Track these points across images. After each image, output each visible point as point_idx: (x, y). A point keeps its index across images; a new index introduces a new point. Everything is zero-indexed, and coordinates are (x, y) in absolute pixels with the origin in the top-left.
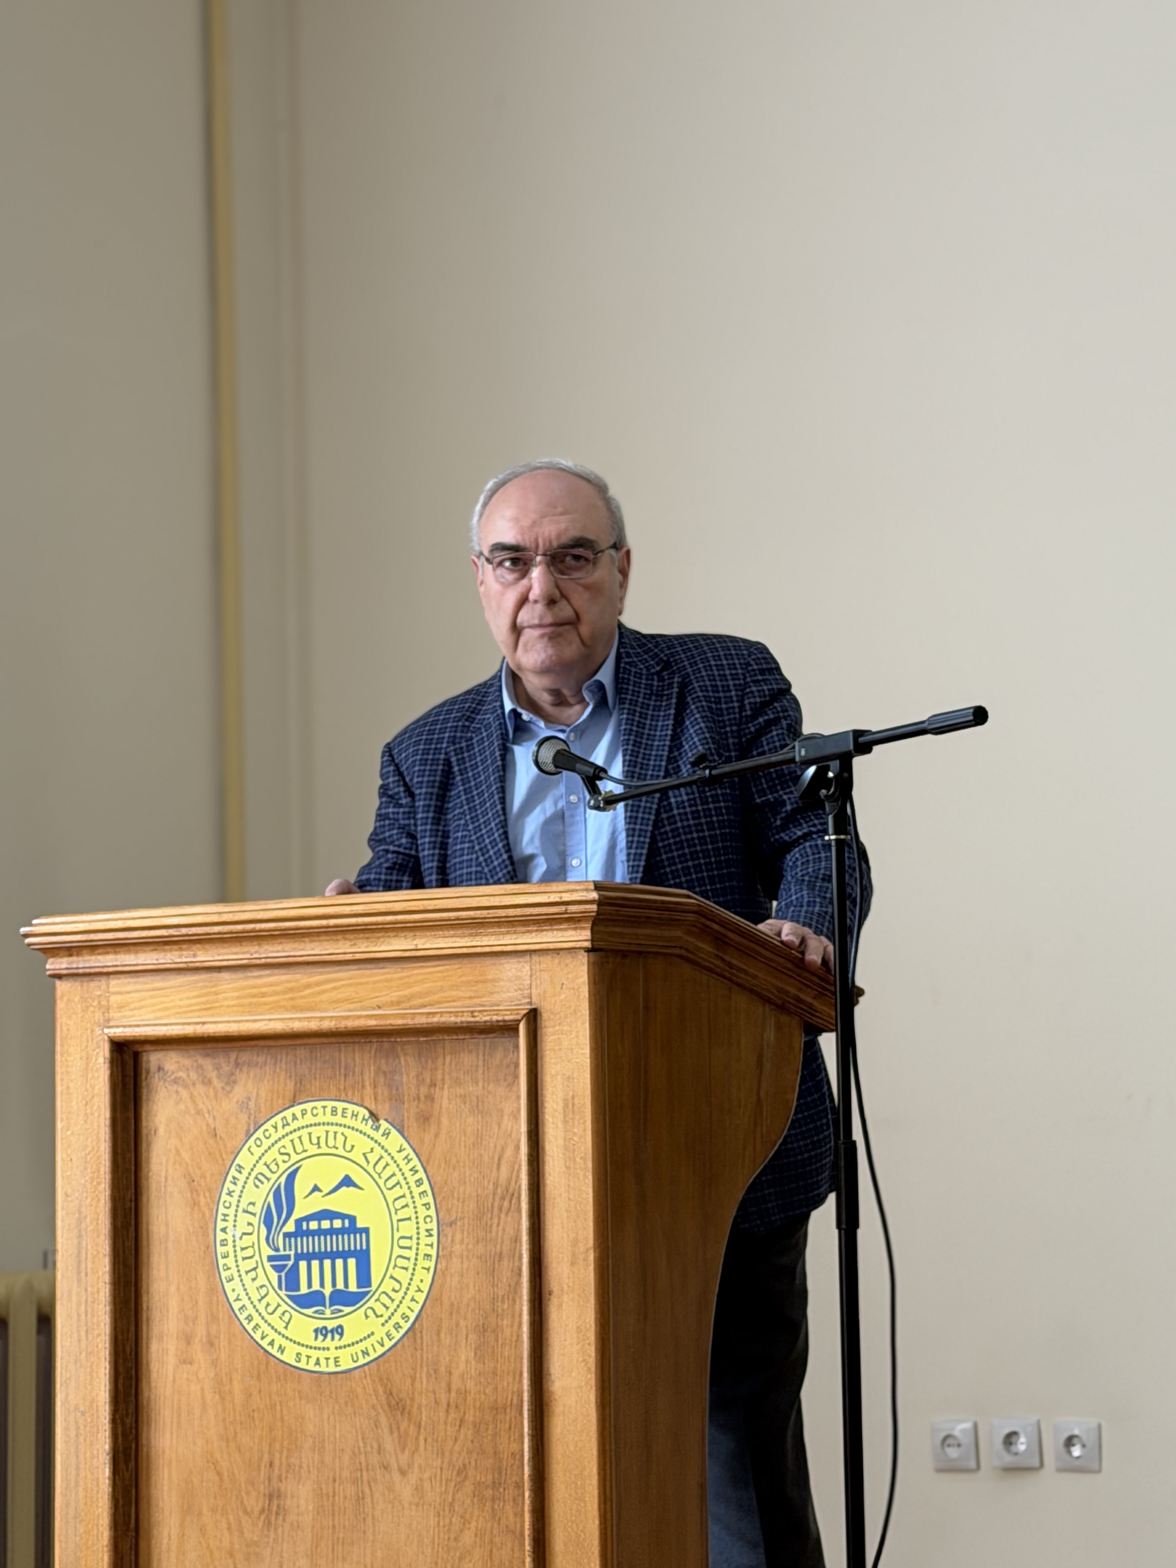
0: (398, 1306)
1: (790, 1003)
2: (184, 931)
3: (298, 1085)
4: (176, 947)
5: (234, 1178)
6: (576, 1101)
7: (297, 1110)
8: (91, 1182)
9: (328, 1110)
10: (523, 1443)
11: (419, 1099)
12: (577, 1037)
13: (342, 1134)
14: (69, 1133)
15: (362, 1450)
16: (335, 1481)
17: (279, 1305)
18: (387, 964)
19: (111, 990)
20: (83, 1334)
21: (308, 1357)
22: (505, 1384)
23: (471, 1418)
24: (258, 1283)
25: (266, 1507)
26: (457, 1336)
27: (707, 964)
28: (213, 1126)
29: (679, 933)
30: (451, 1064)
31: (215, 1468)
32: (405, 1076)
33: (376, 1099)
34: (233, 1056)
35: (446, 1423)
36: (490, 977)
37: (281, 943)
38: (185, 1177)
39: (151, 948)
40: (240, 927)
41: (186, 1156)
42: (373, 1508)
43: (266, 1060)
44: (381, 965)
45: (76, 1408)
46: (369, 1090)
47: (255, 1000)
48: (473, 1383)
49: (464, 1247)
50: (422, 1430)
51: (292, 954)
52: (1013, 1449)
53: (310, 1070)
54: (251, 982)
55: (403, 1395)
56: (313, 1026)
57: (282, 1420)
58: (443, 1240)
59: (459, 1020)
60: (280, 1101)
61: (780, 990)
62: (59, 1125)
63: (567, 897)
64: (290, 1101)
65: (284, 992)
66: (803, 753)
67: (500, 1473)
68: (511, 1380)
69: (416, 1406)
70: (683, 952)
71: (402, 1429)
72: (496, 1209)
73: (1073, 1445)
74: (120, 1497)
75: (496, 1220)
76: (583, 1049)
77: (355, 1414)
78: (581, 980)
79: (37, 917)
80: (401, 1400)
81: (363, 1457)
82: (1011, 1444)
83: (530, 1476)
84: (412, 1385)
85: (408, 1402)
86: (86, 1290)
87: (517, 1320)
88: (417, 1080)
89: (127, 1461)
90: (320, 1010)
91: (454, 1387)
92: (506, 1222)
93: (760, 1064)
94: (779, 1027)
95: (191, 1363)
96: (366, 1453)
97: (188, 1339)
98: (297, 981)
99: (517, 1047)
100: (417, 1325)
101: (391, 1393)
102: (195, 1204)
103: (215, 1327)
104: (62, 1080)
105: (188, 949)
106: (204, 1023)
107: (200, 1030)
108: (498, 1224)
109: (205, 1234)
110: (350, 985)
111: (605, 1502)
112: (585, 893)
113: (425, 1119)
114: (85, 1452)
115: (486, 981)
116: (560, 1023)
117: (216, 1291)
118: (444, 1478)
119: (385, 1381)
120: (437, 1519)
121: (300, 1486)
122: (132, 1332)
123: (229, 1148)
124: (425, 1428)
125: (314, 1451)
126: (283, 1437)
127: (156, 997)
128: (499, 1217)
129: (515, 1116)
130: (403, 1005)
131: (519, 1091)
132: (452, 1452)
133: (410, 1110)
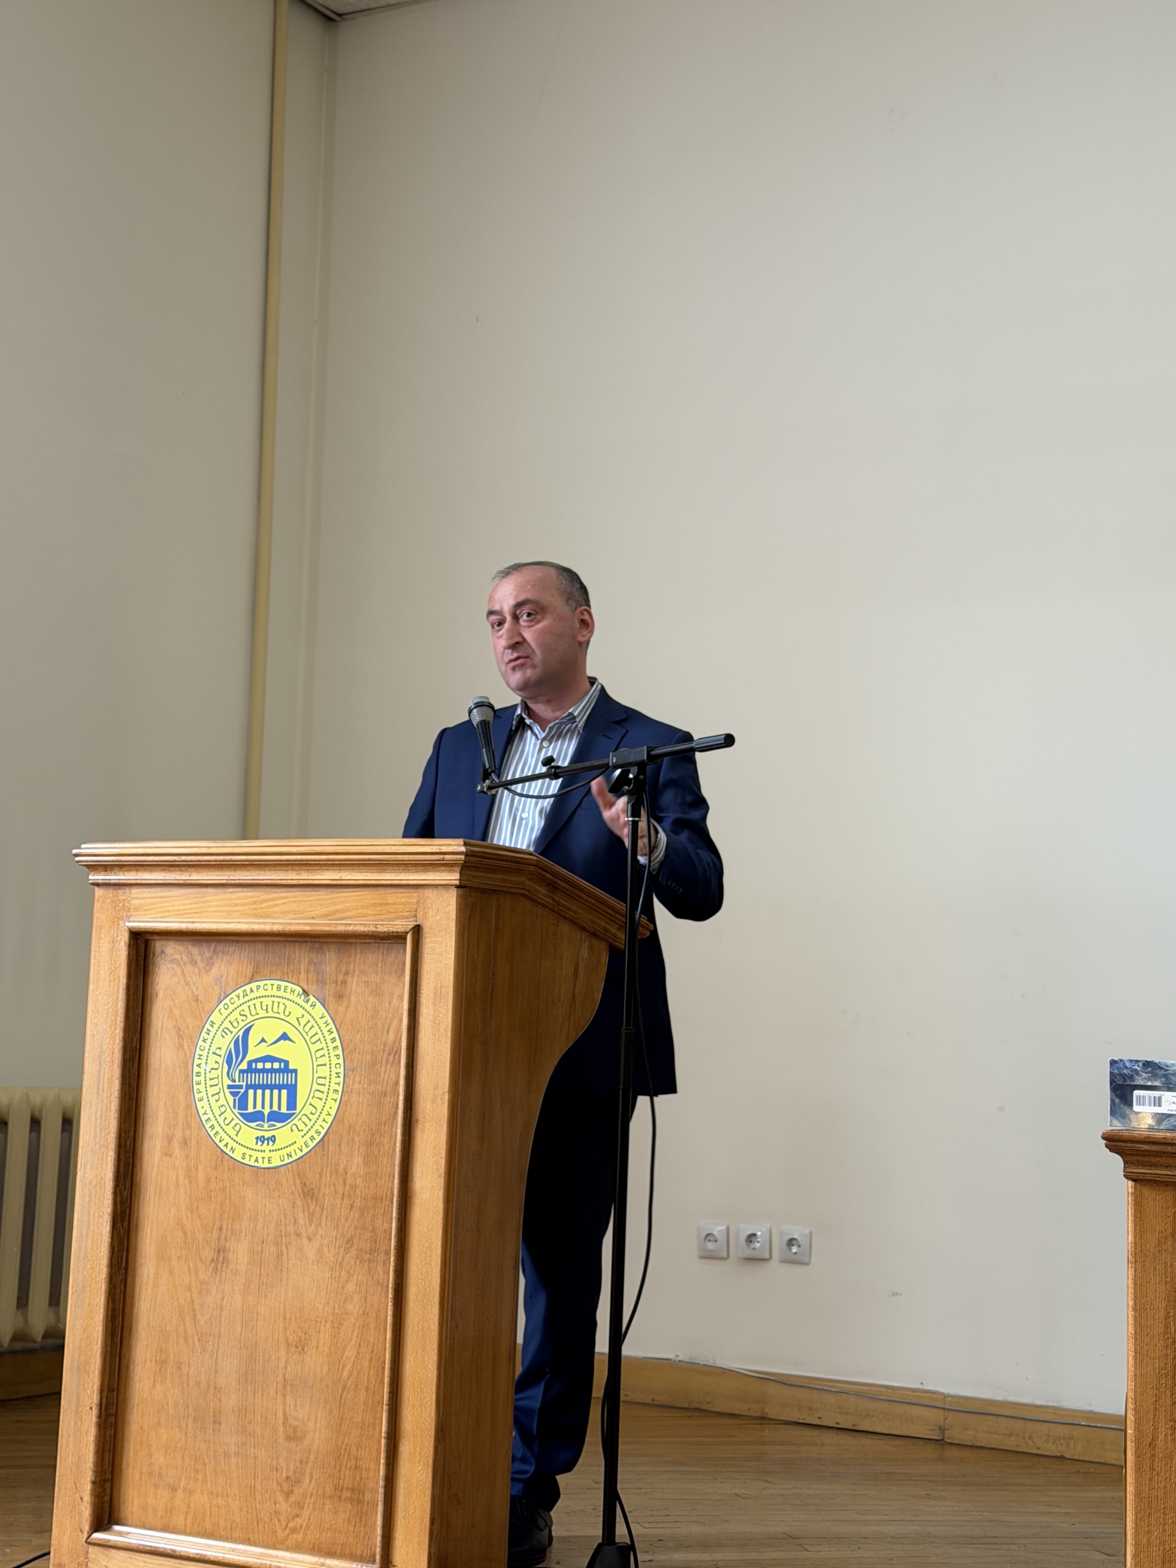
1: (600, 932)
2: (183, 858)
3: (256, 968)
4: (178, 869)
5: (208, 1030)
6: (443, 989)
7: (253, 985)
8: (111, 1027)
9: (275, 987)
10: (392, 1224)
11: (337, 982)
12: (446, 946)
13: (284, 1004)
14: (98, 993)
15: (283, 1223)
16: (263, 1242)
17: (233, 1119)
18: (320, 889)
20: (98, 1132)
21: (251, 1156)
22: (383, 1182)
23: (359, 1204)
24: (220, 1103)
25: (216, 1258)
26: (352, 1147)
27: (543, 902)
28: (196, 994)
30: (360, 960)
31: (182, 1229)
32: (328, 967)
33: (307, 981)
34: (213, 945)
35: (341, 1207)
36: (390, 902)
37: (249, 870)
38: (175, 1027)
39: (160, 868)
40: (221, 858)
41: (176, 1013)
42: (288, 1263)
43: (235, 951)
44: (316, 889)
45: (91, 1183)
46: (303, 975)
47: (229, 908)
48: (361, 1180)
49: (361, 1086)
50: (325, 1211)
51: (256, 878)
52: (752, 1245)
53: (264, 958)
54: (226, 896)
55: (313, 1186)
56: (268, 928)
57: (230, 1199)
58: (347, 1080)
59: (367, 929)
60: (243, 980)
61: (593, 922)
62: (91, 987)
63: (444, 849)
64: (250, 979)
65: (250, 904)
66: (614, 761)
67: (376, 1242)
68: (386, 1180)
69: (321, 1194)
70: (526, 892)
71: (311, 1210)
72: (384, 1061)
73: (793, 1245)
74: (116, 1245)
75: (383, 1069)
76: (449, 954)
77: (280, 1197)
78: (452, 907)
79: (85, 843)
80: (312, 1189)
81: (283, 1227)
82: (751, 1242)
83: (395, 1246)
84: (320, 1179)
85: (316, 1191)
86: (102, 1102)
87: (393, 1139)
88: (337, 969)
89: (122, 1222)
90: (274, 918)
91: (348, 1183)
92: (390, 1071)
93: (576, 973)
94: (591, 948)
95: (170, 1156)
96: (285, 1225)
97: (170, 1139)
98: (258, 897)
99: (405, 950)
100: (326, 1138)
101: (305, 1184)
102: (181, 1046)
103: (189, 1132)
104: (95, 956)
105: (186, 871)
106: (194, 922)
107: (190, 927)
108: (385, 1072)
109: (186, 1067)
110: (294, 902)
111: (445, 1267)
112: (456, 847)
113: (340, 997)
114: (94, 1214)
115: (387, 904)
116: (435, 936)
117: (191, 1107)
118: (337, 1245)
119: (302, 1175)
120: (330, 1272)
121: (240, 1245)
122: (132, 1133)
123: (205, 1009)
124: (327, 1210)
125: (250, 1221)
126: (230, 1211)
127: (161, 902)
128: (386, 1067)
129: (401, 998)
130: (330, 918)
131: (404, 981)
132: (344, 1227)
133: (330, 990)
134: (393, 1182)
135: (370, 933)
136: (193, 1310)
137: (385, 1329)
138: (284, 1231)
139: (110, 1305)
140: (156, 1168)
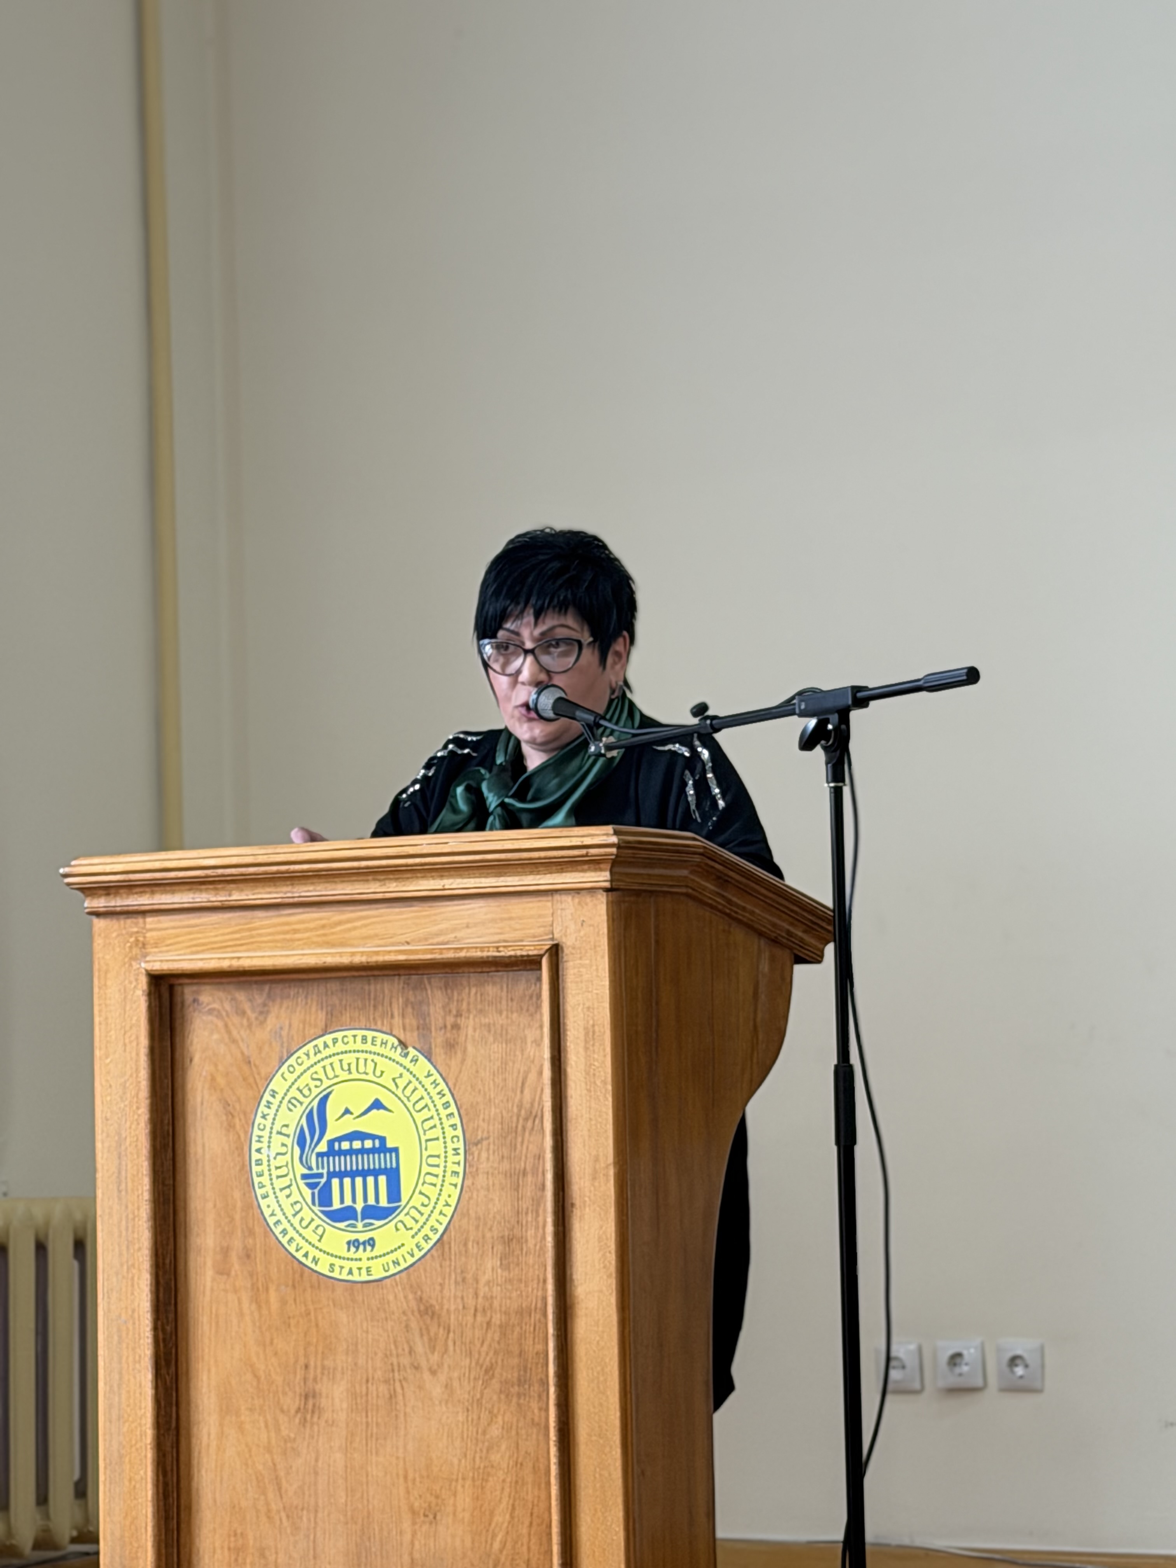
0: (427, 1220)
1: (783, 937)
2: (220, 871)
3: (330, 1015)
4: (211, 887)
5: (268, 1102)
6: (596, 1028)
7: (328, 1038)
9: (359, 1039)
10: (547, 1343)
11: (445, 1027)
12: (597, 970)
13: (373, 1061)
14: (108, 1061)
15: (394, 1352)
16: (367, 1381)
17: (313, 1220)
18: (415, 903)
19: (148, 926)
20: (124, 1248)
21: (342, 1268)
22: (530, 1289)
23: (498, 1322)
24: (292, 1200)
25: (302, 1407)
26: (483, 1246)
27: (710, 901)
28: (247, 1055)
29: (685, 873)
30: (476, 995)
31: (252, 1370)
32: (431, 1007)
33: (404, 1029)
34: (266, 989)
35: (474, 1327)
36: (513, 915)
37: (313, 883)
38: (220, 1101)
39: (187, 887)
40: (274, 868)
41: (221, 1081)
42: (405, 1405)
43: (298, 993)
44: (410, 903)
45: (118, 1317)
46: (397, 1021)
47: (288, 936)
48: (499, 1290)
49: (490, 1163)
50: (451, 1335)
51: (324, 893)
52: (957, 1370)
53: (341, 1000)
54: (284, 920)
55: (434, 1302)
56: (345, 960)
57: (317, 1325)
58: (470, 1158)
59: (485, 954)
60: (312, 1031)
61: (774, 925)
62: (97, 1053)
63: (588, 841)
64: (322, 1030)
65: (315, 929)
67: (525, 1371)
68: (535, 1286)
69: (445, 1310)
70: (690, 891)
71: (432, 1332)
72: (520, 1128)
73: (1016, 1365)
76: (602, 981)
77: (387, 1318)
78: (600, 917)
79: (75, 859)
80: (431, 1306)
81: (394, 1359)
82: (955, 1365)
83: (555, 1373)
84: (441, 1291)
85: (437, 1307)
86: (127, 1207)
87: (540, 1232)
88: (444, 1010)
89: (168, 1367)
90: (352, 946)
91: (481, 1294)
92: (529, 1142)
93: (756, 995)
94: (773, 959)
95: (228, 1274)
96: (398, 1356)
97: (225, 1252)
98: (328, 919)
99: (539, 979)
100: (445, 1237)
101: (421, 1299)
102: (231, 1126)
103: (251, 1241)
104: (100, 1011)
105: (223, 889)
107: (235, 964)
108: (522, 1142)
109: (241, 1155)
110: (379, 923)
111: (626, 1396)
112: (605, 838)
113: (451, 1046)
114: (127, 1357)
115: (511, 919)
116: (581, 958)
117: (252, 1206)
118: (472, 1377)
119: (416, 1288)
120: (465, 1414)
121: (335, 1386)
122: (171, 1246)
123: (263, 1074)
124: (454, 1331)
125: (347, 1354)
126: (317, 1341)
127: (190, 933)
128: (523, 1136)
129: (538, 1043)
130: (431, 941)
131: (541, 1020)
132: (479, 1353)
133: (438, 1039)
134: (545, 1290)
135: (490, 959)
136: (277, 1478)
137: (548, 1483)
138: (395, 1363)
139: (161, 1478)
140: (208, 1293)
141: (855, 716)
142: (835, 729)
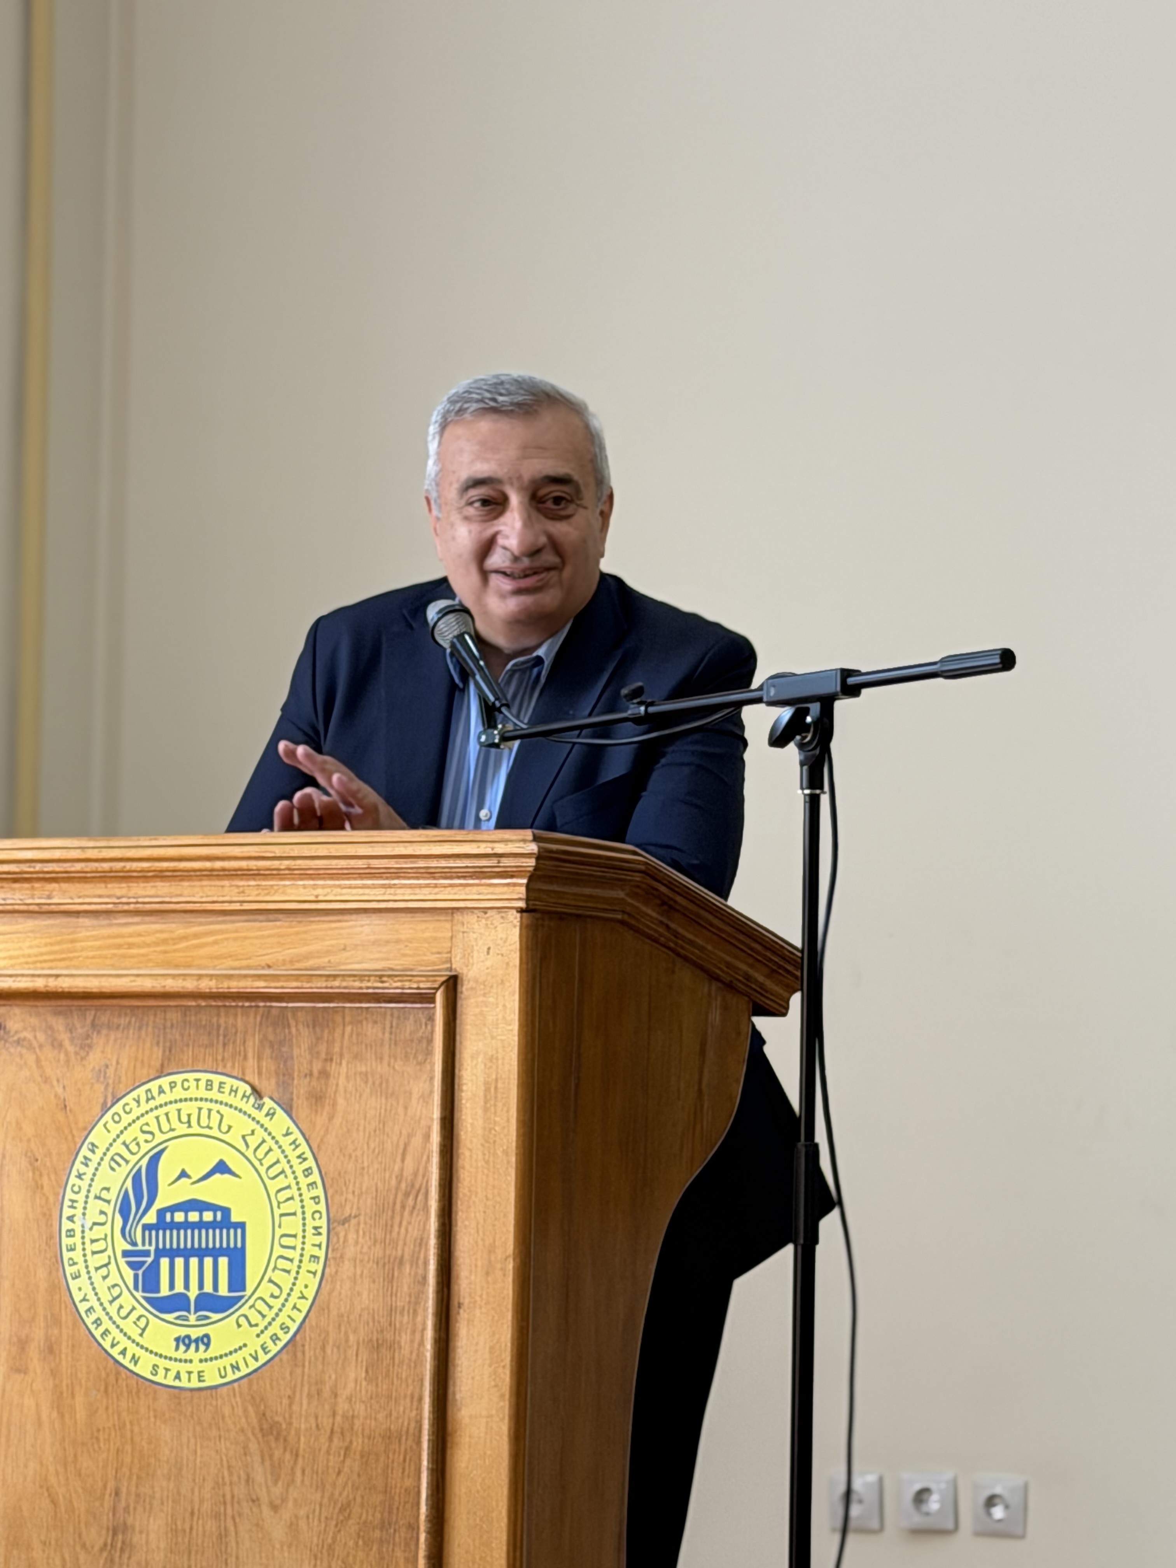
0: (277, 1315)
1: (739, 980)
2: (38, 867)
3: (167, 1053)
4: (26, 885)
5: (85, 1158)
6: (500, 1085)
7: (164, 1082)
9: (202, 1084)
10: (419, 1478)
11: (311, 1074)
12: (505, 1011)
13: (218, 1112)
15: (227, 1479)
16: (192, 1514)
17: (134, 1308)
18: (282, 917)
21: (167, 1370)
22: (402, 1409)
23: (360, 1448)
24: (109, 1282)
25: (109, 1542)
26: (345, 1352)
27: (650, 932)
28: (62, 1098)
29: (621, 894)
30: (351, 1035)
31: (49, 1495)
32: (295, 1048)
33: (260, 1073)
34: (90, 1015)
35: (328, 1453)
36: (403, 937)
37: (153, 886)
38: (26, 1155)
40: (106, 866)
41: (29, 1129)
42: (238, 1548)
43: (130, 1023)
44: (275, 917)
46: (251, 1062)
47: (120, 952)
48: (363, 1407)
49: (359, 1248)
50: (300, 1460)
51: (167, 899)
52: (924, 1508)
53: (182, 1035)
54: (115, 930)
55: (280, 1419)
56: (190, 985)
57: (133, 1442)
58: (334, 1239)
59: (365, 984)
60: (145, 1071)
61: (728, 965)
63: (500, 848)
64: (157, 1071)
65: (156, 944)
68: (408, 1405)
69: (293, 1432)
70: (626, 917)
71: (275, 1458)
72: (398, 1206)
73: (994, 1505)
75: (397, 1220)
77: (220, 1437)
78: (512, 944)
80: (276, 1424)
81: (227, 1489)
82: (922, 1502)
83: (427, 1516)
84: (290, 1406)
85: (284, 1426)
87: (418, 1336)
88: (311, 1053)
90: (200, 967)
91: (340, 1412)
92: (409, 1223)
93: (703, 1052)
94: (725, 1008)
95: (25, 1373)
96: (231, 1484)
98: (171, 932)
99: (431, 1019)
100: (298, 1337)
101: (264, 1415)
102: (38, 1187)
103: (56, 1332)
105: (42, 889)
106: (57, 976)
107: (53, 984)
108: (401, 1223)
109: (48, 1222)
110: (235, 939)
111: (515, 1551)
112: (521, 844)
113: (317, 1099)
115: (398, 941)
116: (483, 993)
117: (59, 1289)
118: (323, 1516)
119: (258, 1400)
121: (151, 1520)
123: (81, 1123)
124: (304, 1457)
125: (169, 1480)
126: (132, 1462)
128: (402, 1216)
129: (426, 1098)
130: (297, 965)
131: (432, 1071)
132: (334, 1485)
133: (301, 1087)
134: (420, 1409)
135: (371, 991)
141: (842, 707)
142: (815, 723)
